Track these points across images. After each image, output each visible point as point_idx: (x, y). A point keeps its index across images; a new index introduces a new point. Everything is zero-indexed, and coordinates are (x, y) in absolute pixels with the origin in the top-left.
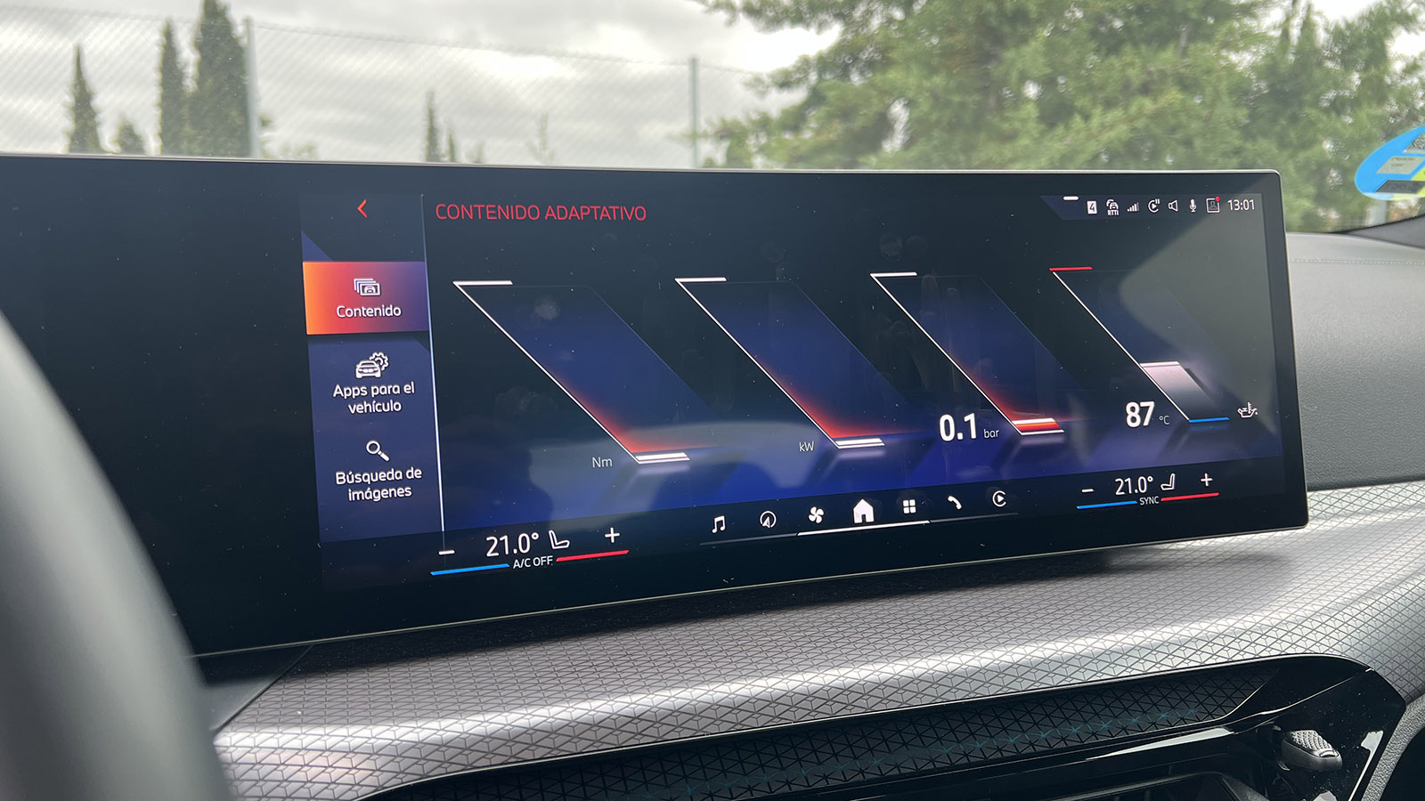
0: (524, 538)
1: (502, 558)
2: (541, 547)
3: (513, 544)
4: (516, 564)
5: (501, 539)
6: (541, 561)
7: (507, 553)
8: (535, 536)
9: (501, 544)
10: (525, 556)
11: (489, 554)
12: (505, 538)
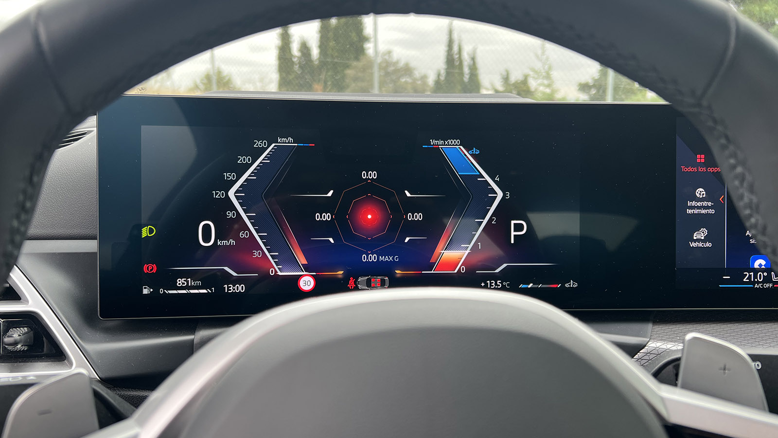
0: (760, 275)
1: (750, 283)
2: (768, 279)
3: (755, 277)
4: (756, 286)
5: (750, 274)
6: (767, 285)
7: (752, 280)
8: (765, 274)
9: (750, 276)
10: (760, 283)
11: (744, 280)
12: (752, 273)
